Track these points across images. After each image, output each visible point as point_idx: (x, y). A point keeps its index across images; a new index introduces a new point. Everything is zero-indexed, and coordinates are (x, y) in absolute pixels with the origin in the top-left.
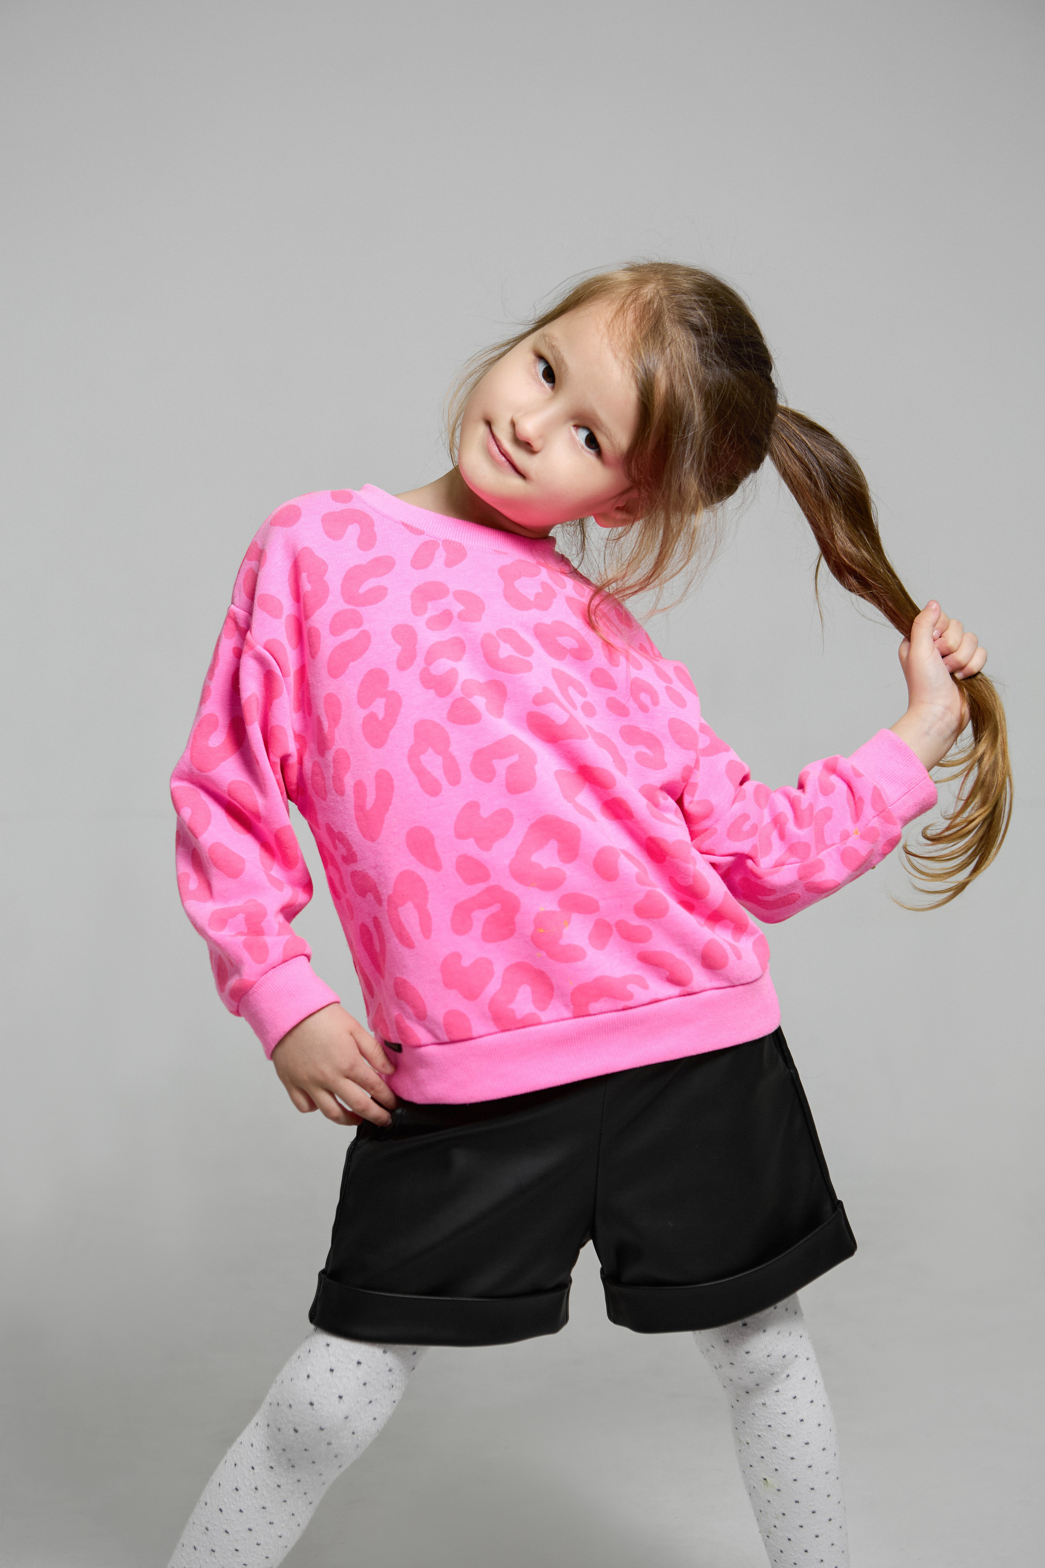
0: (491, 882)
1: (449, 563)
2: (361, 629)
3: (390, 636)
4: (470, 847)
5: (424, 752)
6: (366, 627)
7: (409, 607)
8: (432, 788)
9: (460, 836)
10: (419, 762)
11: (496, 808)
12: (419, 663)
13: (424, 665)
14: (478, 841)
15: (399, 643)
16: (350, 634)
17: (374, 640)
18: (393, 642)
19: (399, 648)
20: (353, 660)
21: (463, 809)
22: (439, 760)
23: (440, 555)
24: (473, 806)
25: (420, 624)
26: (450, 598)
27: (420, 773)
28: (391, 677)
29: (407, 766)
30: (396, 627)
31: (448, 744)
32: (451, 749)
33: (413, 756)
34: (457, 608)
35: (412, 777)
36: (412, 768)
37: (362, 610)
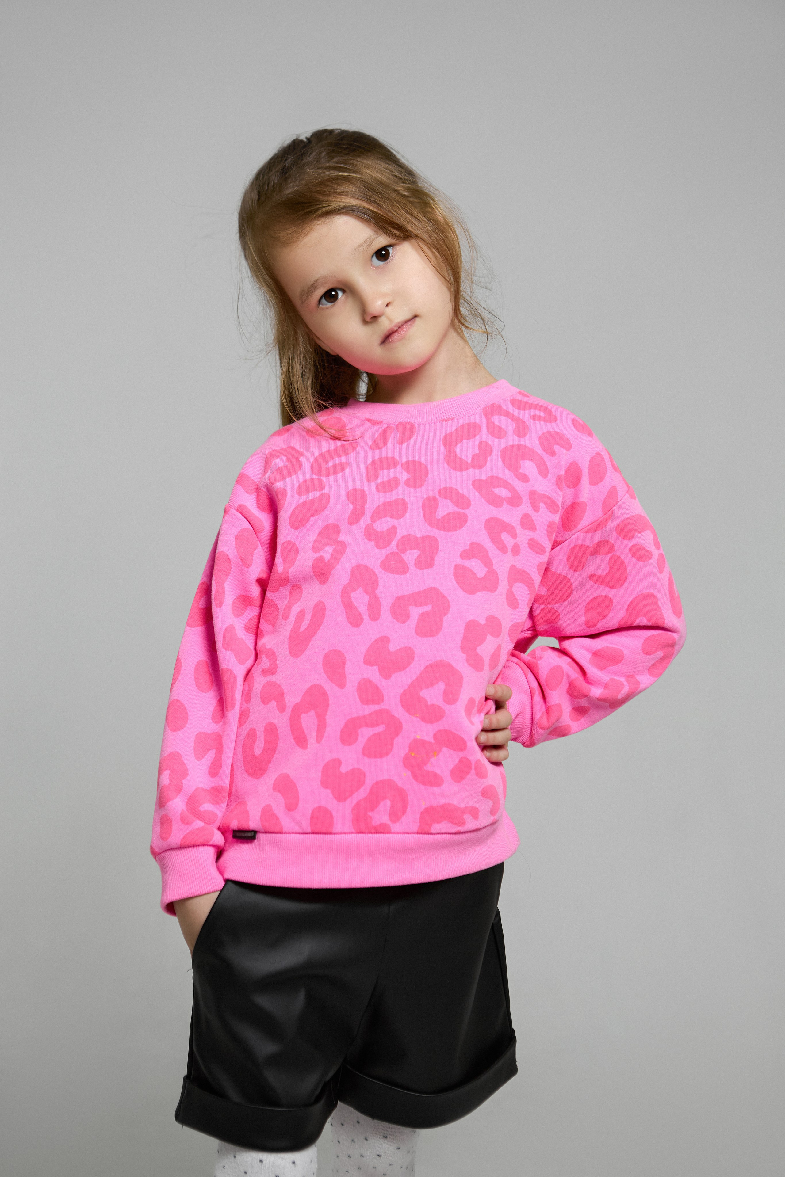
0: (383, 706)
1: (401, 442)
2: (323, 492)
3: (345, 498)
4: (373, 673)
5: (355, 590)
6: (327, 490)
7: (364, 476)
8: (355, 620)
9: (367, 662)
10: (350, 597)
11: (404, 646)
12: (366, 519)
13: (369, 522)
14: (381, 670)
15: (352, 503)
16: (313, 495)
17: (332, 500)
18: (348, 502)
19: (351, 507)
20: (313, 516)
21: (376, 641)
22: (366, 598)
23: (395, 436)
24: (384, 640)
25: (370, 489)
26: (399, 468)
27: (349, 606)
28: (342, 531)
29: (340, 600)
30: (352, 490)
31: (376, 587)
32: (377, 591)
33: (345, 593)
34: (404, 476)
35: (342, 610)
36: (343, 601)
37: (326, 479)
